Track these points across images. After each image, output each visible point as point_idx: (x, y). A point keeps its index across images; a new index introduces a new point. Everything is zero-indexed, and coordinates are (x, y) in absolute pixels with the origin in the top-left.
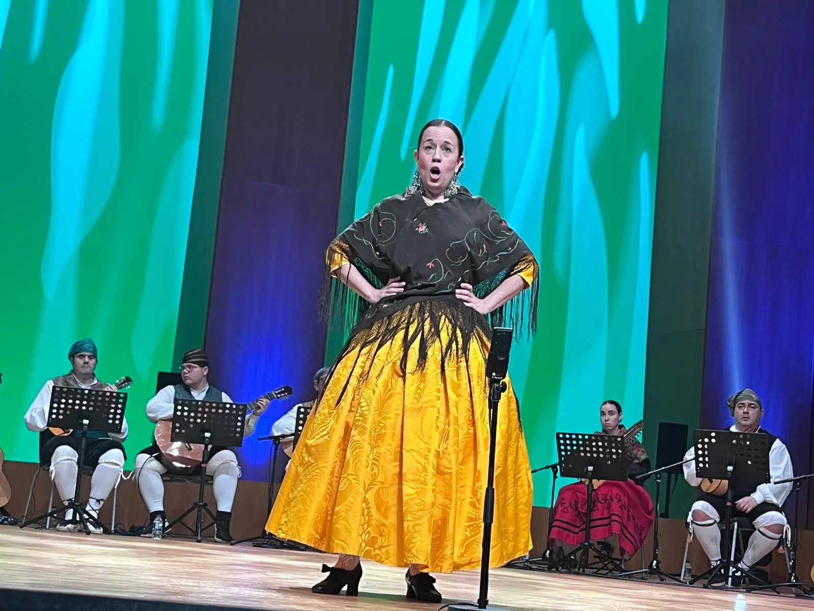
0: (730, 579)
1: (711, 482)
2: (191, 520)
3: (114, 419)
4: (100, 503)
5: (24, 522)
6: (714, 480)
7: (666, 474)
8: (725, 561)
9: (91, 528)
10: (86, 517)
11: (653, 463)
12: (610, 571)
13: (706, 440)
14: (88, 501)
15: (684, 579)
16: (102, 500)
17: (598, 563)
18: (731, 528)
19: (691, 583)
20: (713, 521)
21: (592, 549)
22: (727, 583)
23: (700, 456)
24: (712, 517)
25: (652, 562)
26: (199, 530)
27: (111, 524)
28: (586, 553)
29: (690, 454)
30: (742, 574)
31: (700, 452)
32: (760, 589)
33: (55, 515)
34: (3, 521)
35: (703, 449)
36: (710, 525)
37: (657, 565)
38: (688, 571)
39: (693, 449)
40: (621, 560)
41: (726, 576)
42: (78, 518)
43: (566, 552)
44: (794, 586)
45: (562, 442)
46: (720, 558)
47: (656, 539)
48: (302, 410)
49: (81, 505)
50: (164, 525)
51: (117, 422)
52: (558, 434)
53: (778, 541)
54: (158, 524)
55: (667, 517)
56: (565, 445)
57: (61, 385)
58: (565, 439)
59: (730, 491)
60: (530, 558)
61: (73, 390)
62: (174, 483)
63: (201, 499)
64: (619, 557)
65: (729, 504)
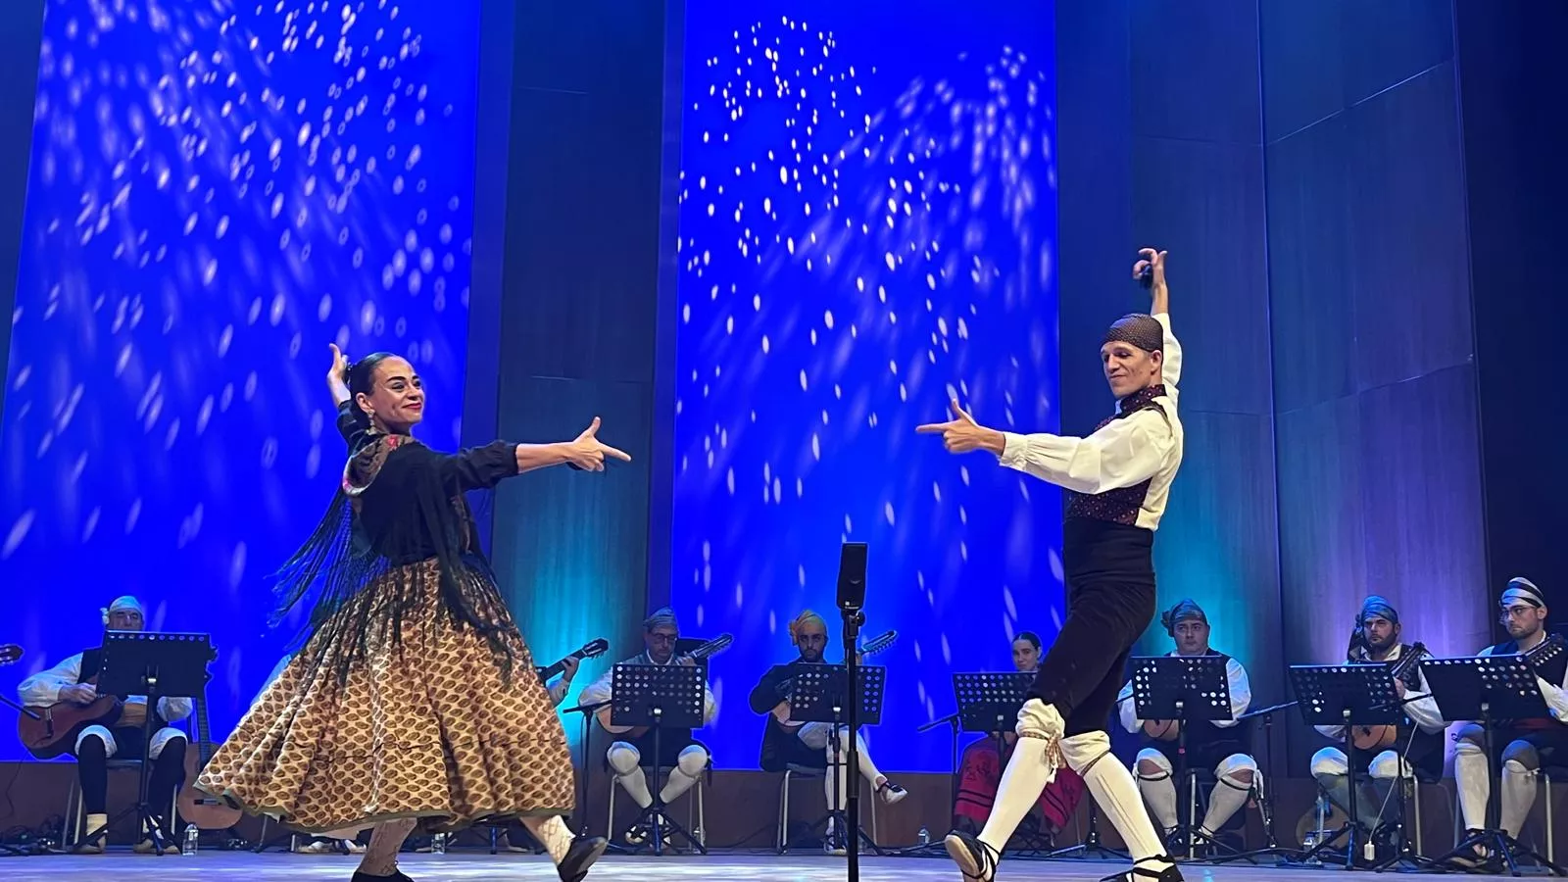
0: (1192, 849)
1: (1158, 723)
5: (261, 845)
6: (1161, 721)
8: (1183, 826)
9: (352, 845)
12: (1036, 850)
13: (1146, 670)
18: (1187, 783)
20: (1165, 774)
22: (1189, 857)
23: (1141, 691)
24: (1164, 768)
25: (1089, 835)
26: (494, 838)
29: (1128, 689)
30: (1205, 842)
31: (1140, 686)
32: (1231, 859)
34: (233, 845)
35: (1143, 682)
36: (1161, 779)
37: (1096, 838)
39: (1130, 681)
40: (1048, 835)
41: (1186, 845)
44: (1274, 852)
45: (961, 686)
46: (1176, 823)
48: (620, 669)
52: (955, 677)
53: (1247, 792)
56: (965, 689)
58: (964, 682)
59: (1182, 734)
60: (931, 841)
64: (1046, 831)
65: (1182, 751)
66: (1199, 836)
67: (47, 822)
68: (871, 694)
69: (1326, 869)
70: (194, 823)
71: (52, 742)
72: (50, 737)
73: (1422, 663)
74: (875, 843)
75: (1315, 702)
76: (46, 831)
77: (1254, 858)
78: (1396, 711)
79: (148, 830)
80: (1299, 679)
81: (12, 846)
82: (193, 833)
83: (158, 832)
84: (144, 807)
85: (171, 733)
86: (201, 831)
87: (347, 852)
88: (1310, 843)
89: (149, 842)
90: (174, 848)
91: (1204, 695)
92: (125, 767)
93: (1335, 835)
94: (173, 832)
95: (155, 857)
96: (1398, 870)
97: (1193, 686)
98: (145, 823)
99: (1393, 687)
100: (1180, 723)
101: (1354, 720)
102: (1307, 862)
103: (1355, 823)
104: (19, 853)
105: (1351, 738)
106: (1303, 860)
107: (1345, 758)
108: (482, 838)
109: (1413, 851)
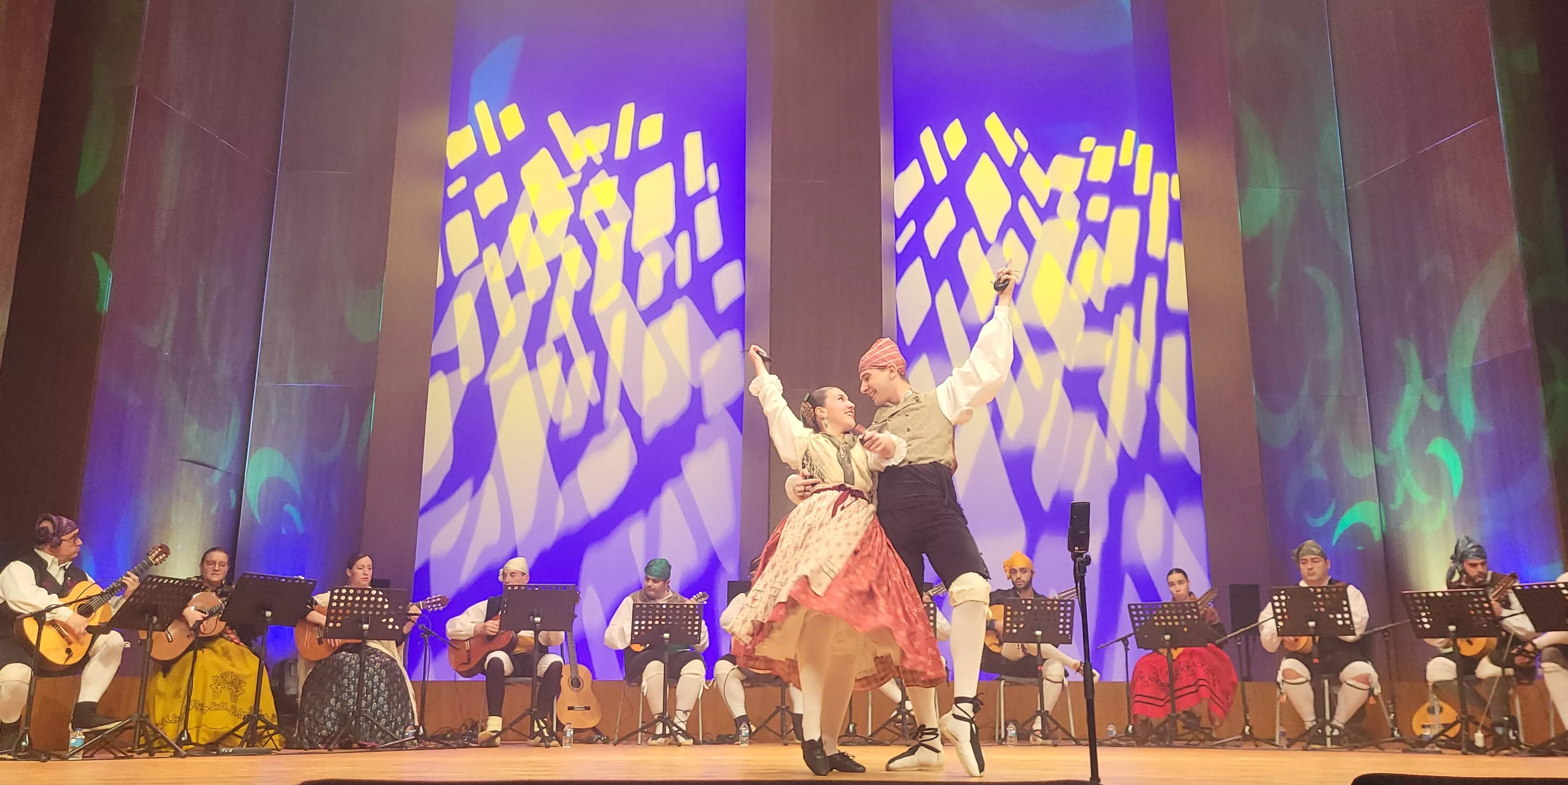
0: (1329, 740)
1: (1295, 639)
2: (775, 724)
3: (693, 631)
4: (687, 714)
5: (616, 739)
6: (1297, 637)
7: (1243, 637)
9: (681, 739)
10: (675, 729)
11: (1228, 626)
12: (1202, 741)
14: (675, 714)
15: (1280, 743)
16: (688, 711)
17: (1187, 734)
19: (1288, 746)
20: (1305, 680)
21: (1181, 720)
23: (1279, 614)
24: (1304, 675)
25: (1244, 729)
26: (785, 734)
27: (698, 735)
28: (1174, 725)
30: (1340, 732)
31: (1278, 611)
32: (1363, 747)
33: (646, 730)
34: (597, 740)
35: (1281, 607)
36: (1302, 683)
37: (1250, 730)
38: (1283, 734)
39: (1269, 608)
41: (1324, 736)
42: (668, 732)
43: (1155, 725)
45: (1134, 613)
46: (1315, 717)
47: (1244, 702)
49: (669, 717)
50: (750, 730)
51: (696, 633)
52: (1129, 605)
53: (1368, 691)
54: (745, 731)
55: (1251, 681)
56: (1138, 616)
57: (640, 602)
58: (1137, 610)
59: (1315, 648)
61: (652, 606)
62: (754, 689)
63: (783, 703)
64: (1209, 725)
65: (1316, 661)
66: (1333, 727)
67: (464, 725)
68: (1065, 621)
69: (1444, 754)
70: (570, 724)
71: (471, 666)
72: (468, 664)
73: (1513, 588)
74: (1073, 735)
75: (1425, 620)
76: (464, 731)
77: (1382, 746)
78: (1495, 626)
79: (538, 729)
80: (1410, 602)
81: (446, 742)
82: (570, 733)
83: (545, 730)
84: (534, 712)
85: (551, 658)
86: (575, 730)
87: (680, 745)
88: (1428, 733)
89: (538, 739)
90: (555, 743)
91: (1331, 616)
92: (521, 683)
93: (1447, 727)
94: (555, 729)
95: (544, 749)
96: (1506, 755)
97: (1322, 610)
98: (536, 724)
99: (1490, 608)
100: (1314, 639)
101: (1459, 634)
102: (1427, 749)
103: (1464, 716)
104: (448, 747)
105: (1457, 648)
106: (1423, 747)
107: (1453, 664)
108: (775, 733)
109: (1518, 740)
